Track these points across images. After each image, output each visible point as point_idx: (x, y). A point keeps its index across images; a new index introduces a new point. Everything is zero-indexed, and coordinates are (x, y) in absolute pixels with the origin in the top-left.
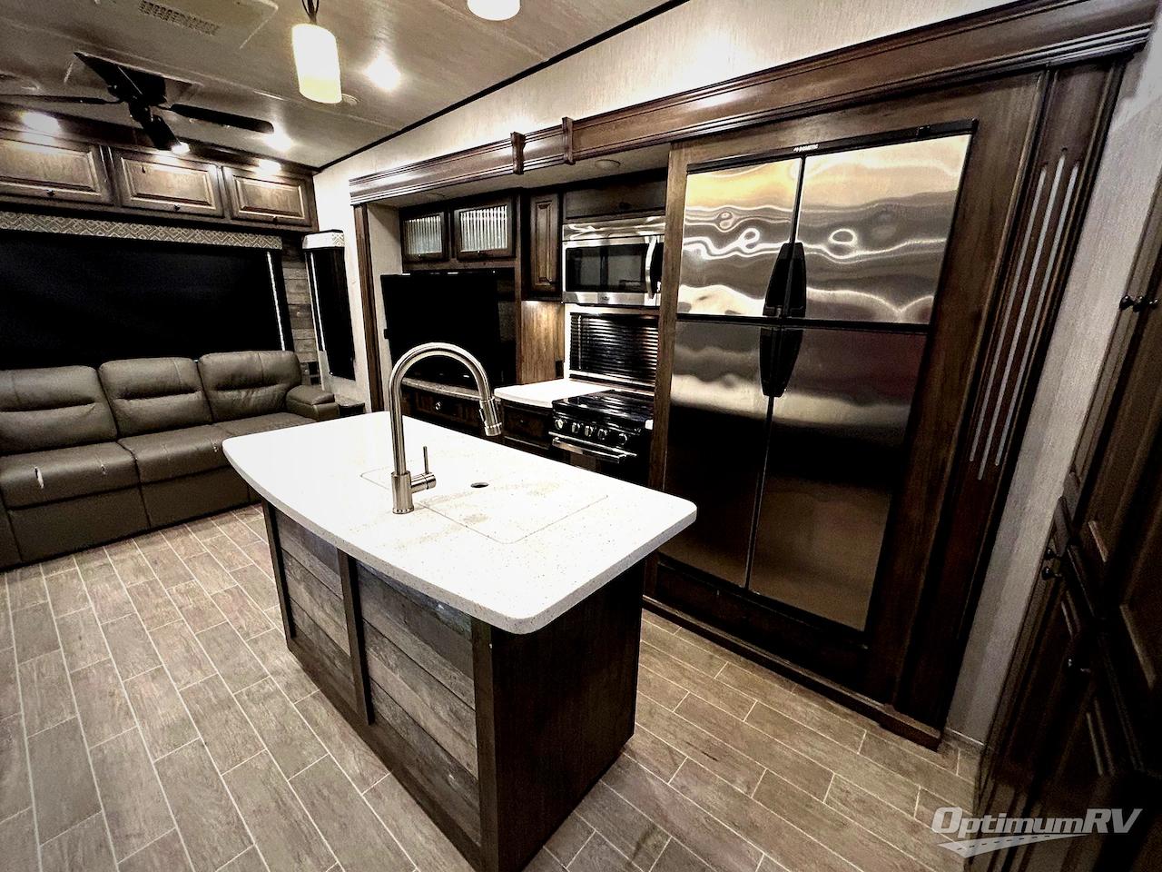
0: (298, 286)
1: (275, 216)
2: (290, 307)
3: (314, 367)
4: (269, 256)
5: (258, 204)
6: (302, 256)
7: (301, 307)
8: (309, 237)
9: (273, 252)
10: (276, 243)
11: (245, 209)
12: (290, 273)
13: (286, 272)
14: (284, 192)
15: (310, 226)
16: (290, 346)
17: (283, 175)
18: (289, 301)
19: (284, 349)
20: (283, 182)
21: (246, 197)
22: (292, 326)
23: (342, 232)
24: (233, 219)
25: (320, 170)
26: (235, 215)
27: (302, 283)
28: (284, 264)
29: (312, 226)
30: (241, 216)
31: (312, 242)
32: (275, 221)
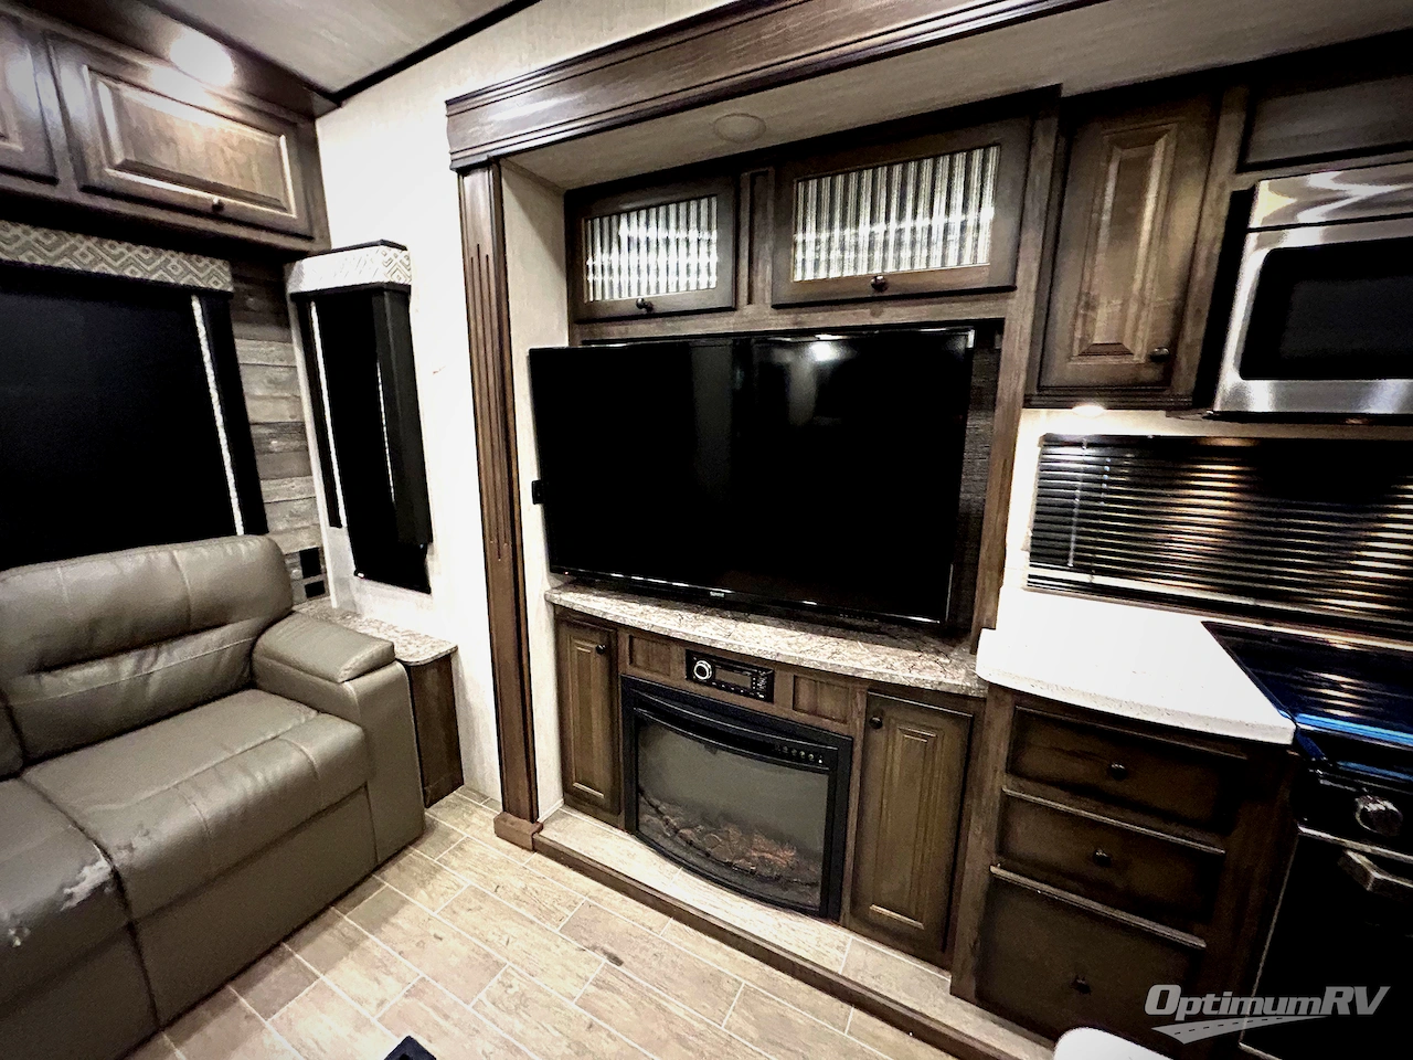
0: (274, 382)
1: (216, 199)
2: (255, 431)
3: (312, 560)
4: (196, 305)
5: (165, 160)
6: (283, 309)
7: (282, 429)
8: (306, 262)
9: (206, 295)
10: (215, 275)
11: (126, 167)
12: (253, 349)
13: (242, 346)
14: (242, 141)
15: (309, 238)
16: (257, 523)
17: (236, 98)
18: (252, 416)
19: (240, 529)
20: (237, 114)
21: (130, 135)
22: (261, 475)
23: (403, 248)
24: (88, 189)
25: (339, 98)
26: (95, 179)
27: (284, 375)
28: (237, 329)
29: (312, 238)
30: (110, 185)
31: (312, 275)
32: (216, 213)
